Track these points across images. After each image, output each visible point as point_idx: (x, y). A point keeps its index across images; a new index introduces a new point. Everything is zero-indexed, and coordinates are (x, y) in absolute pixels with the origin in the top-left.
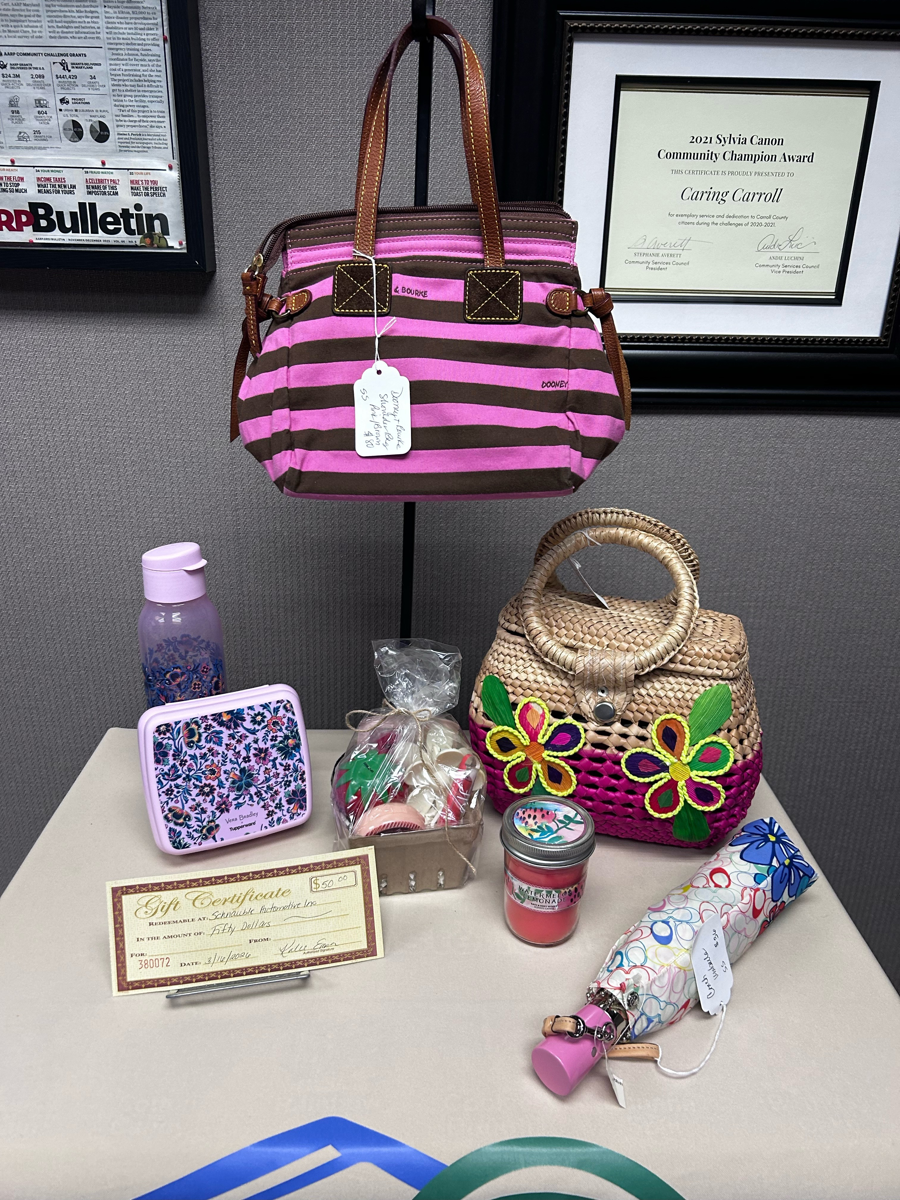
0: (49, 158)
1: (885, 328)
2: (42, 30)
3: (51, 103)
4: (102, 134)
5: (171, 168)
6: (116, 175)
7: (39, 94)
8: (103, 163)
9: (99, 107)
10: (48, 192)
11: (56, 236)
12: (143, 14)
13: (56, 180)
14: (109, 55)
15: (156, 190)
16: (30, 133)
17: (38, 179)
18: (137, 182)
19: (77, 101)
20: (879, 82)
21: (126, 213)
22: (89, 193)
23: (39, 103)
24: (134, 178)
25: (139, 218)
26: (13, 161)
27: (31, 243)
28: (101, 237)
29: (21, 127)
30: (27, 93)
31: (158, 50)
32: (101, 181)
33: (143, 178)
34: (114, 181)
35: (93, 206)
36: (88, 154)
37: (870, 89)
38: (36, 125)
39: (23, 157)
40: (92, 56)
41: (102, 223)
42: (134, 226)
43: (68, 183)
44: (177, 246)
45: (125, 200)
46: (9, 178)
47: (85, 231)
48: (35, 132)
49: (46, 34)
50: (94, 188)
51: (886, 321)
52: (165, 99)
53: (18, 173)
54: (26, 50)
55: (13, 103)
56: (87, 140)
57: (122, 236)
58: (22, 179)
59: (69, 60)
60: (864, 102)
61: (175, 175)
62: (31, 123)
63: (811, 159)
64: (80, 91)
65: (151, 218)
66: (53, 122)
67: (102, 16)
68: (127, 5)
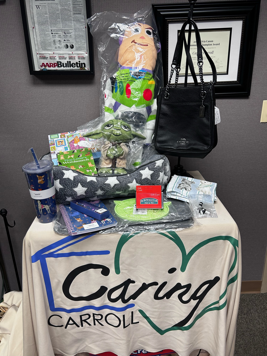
0: (61, 52)
1: (238, 79)
2: (60, 26)
3: (62, 41)
4: (72, 47)
5: (86, 53)
6: (75, 55)
7: (60, 39)
8: (72, 53)
9: (72, 41)
10: (61, 59)
11: (62, 68)
12: (81, 22)
13: (63, 56)
14: (74, 31)
15: (84, 58)
16: (57, 47)
17: (59, 56)
18: (79, 56)
19: (67, 40)
20: (232, 28)
21: (77, 63)
22: (69, 59)
23: (59, 41)
24: (78, 56)
25: (80, 64)
26: (54, 53)
27: (57, 70)
28: (72, 68)
29: (56, 46)
30: (57, 39)
31: (84, 30)
32: (72, 56)
33: (81, 56)
34: (75, 56)
35: (70, 62)
36: (69, 51)
37: (230, 29)
38: (59, 45)
39: (56, 52)
40: (71, 31)
41: (72, 65)
42: (78, 65)
43: (65, 57)
44: (87, 69)
45: (77, 60)
46: (53, 56)
47: (68, 67)
48: (58, 47)
49: (61, 27)
50: (70, 58)
51: (238, 77)
52: (85, 39)
53: (55, 55)
54: (57, 30)
55: (54, 41)
56: (69, 48)
57: (76, 68)
58: (55, 57)
59: (66, 32)
61: (87, 55)
62: (58, 45)
63: (219, 44)
64: (68, 38)
65: (82, 64)
66: (62, 45)
67: (73, 23)
68: (78, 21)
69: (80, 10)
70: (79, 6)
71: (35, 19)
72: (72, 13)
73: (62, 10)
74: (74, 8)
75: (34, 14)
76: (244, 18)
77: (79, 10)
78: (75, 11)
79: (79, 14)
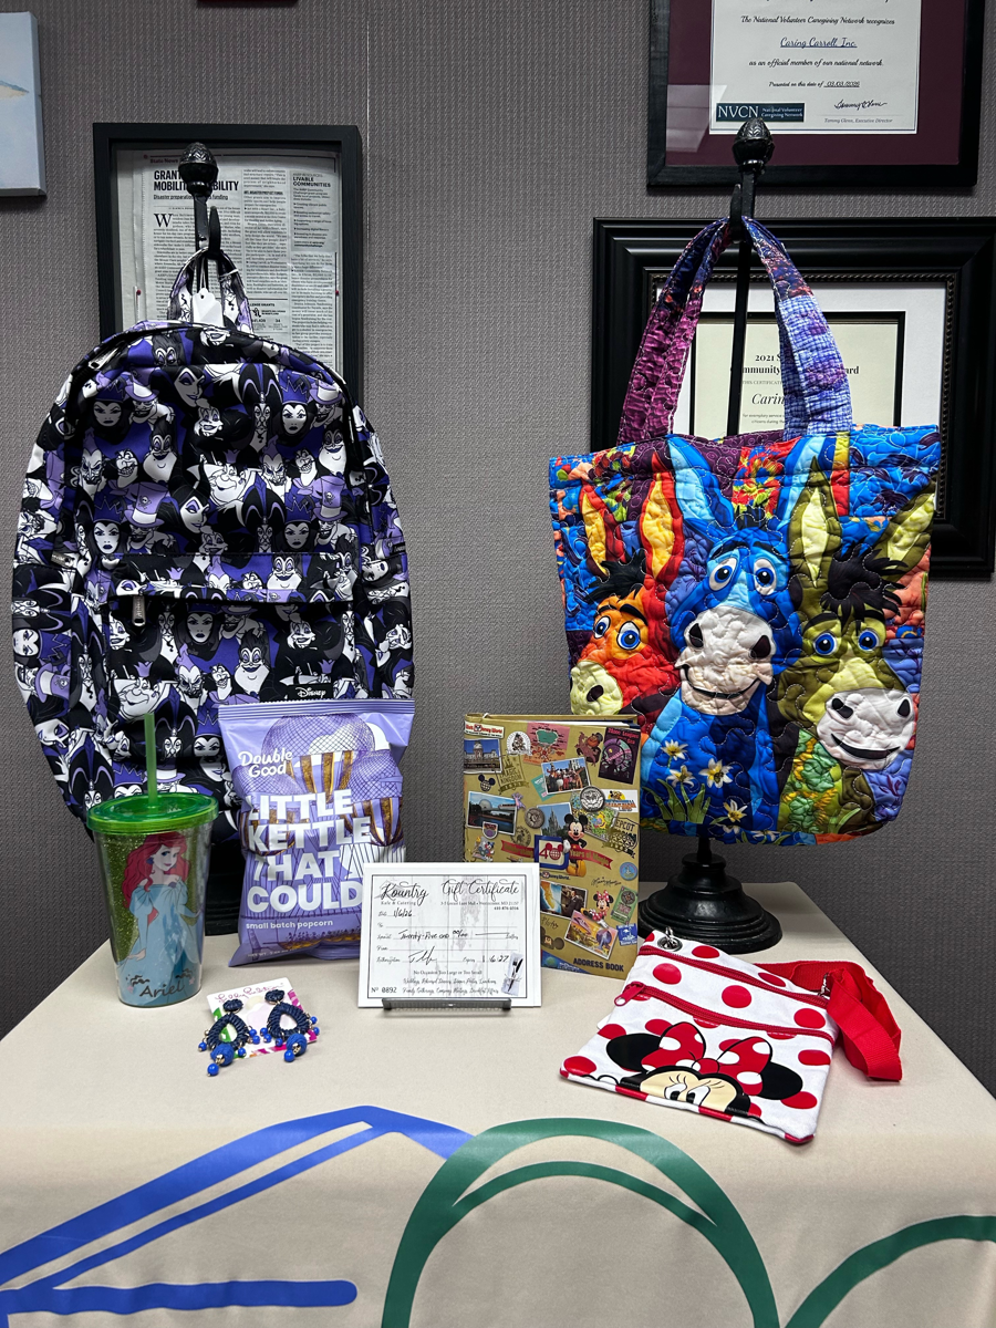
12: (322, 276)
14: (292, 304)
20: (904, 313)
31: (332, 301)
37: (898, 318)
40: (278, 305)
52: (334, 334)
59: (260, 308)
60: (895, 327)
63: (857, 371)
67: (290, 277)
68: (310, 269)
69: (319, 232)
70: (317, 219)
71: (149, 261)
72: (288, 242)
73: (250, 231)
74: (299, 227)
75: (145, 244)
76: (951, 279)
77: (315, 232)
78: (302, 236)
79: (315, 245)
